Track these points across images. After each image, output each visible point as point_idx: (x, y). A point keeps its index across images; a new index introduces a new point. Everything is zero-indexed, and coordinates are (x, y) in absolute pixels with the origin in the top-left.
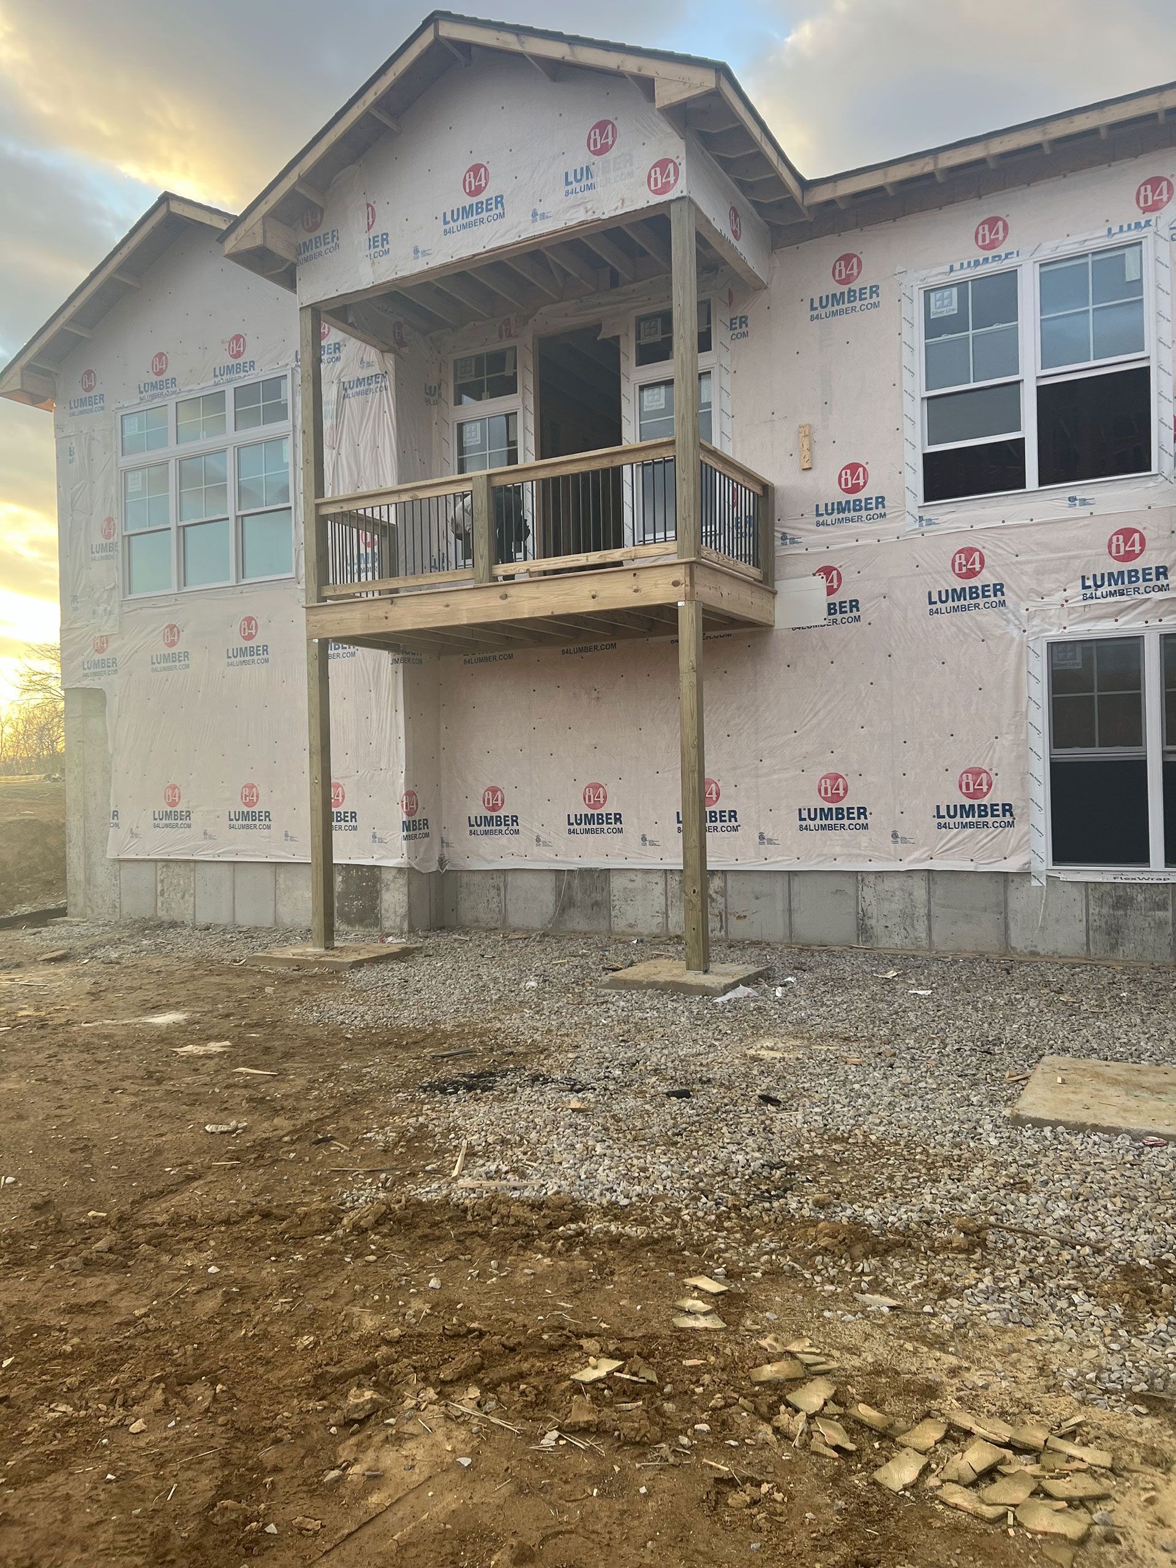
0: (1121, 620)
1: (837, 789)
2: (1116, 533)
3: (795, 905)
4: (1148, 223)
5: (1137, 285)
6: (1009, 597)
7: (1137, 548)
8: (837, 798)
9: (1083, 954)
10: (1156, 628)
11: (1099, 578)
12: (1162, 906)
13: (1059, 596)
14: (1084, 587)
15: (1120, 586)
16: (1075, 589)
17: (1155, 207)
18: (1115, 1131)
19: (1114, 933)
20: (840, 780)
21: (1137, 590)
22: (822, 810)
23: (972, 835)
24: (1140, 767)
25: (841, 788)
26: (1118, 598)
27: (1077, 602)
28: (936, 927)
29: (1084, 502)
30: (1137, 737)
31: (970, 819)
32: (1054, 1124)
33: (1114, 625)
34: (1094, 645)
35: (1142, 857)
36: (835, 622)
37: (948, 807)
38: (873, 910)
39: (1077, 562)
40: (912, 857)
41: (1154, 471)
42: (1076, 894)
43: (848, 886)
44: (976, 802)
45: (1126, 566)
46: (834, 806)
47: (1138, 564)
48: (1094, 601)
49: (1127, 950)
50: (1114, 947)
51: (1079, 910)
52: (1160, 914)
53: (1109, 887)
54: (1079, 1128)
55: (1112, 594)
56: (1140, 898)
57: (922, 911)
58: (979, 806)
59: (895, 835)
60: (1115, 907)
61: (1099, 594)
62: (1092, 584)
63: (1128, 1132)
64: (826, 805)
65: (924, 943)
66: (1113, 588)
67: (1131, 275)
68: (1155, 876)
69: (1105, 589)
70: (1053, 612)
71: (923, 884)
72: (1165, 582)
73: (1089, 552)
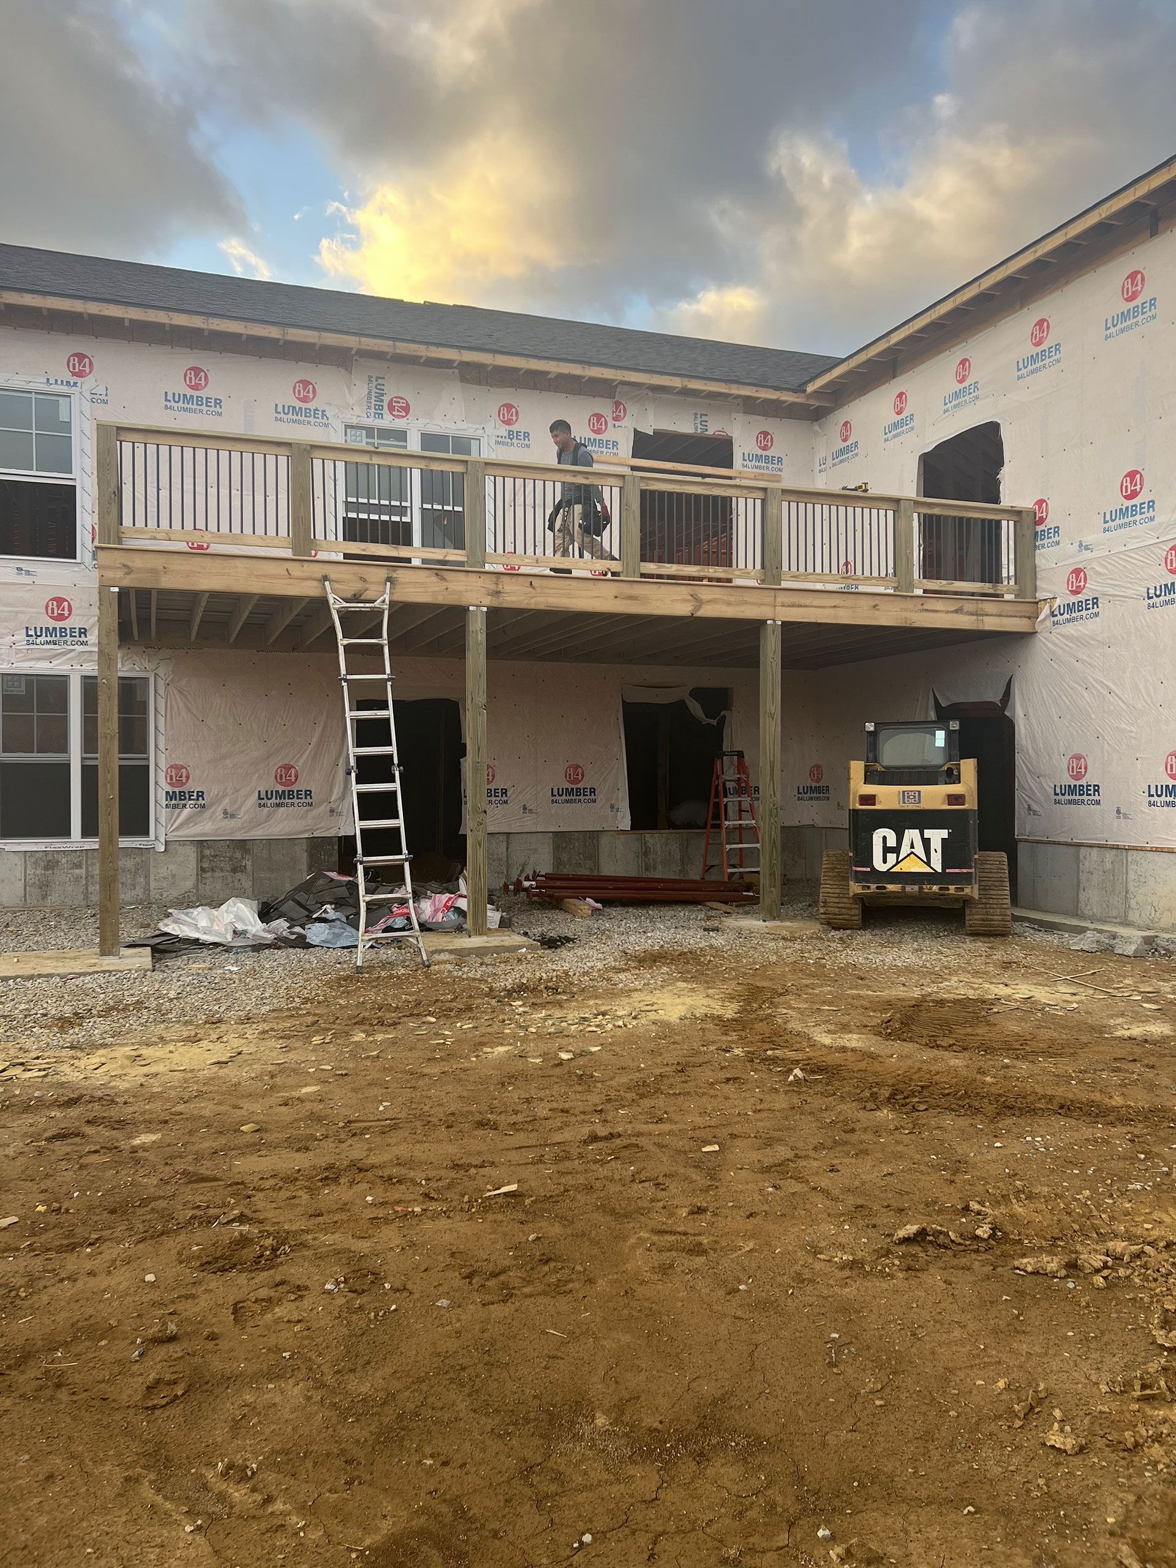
0: (55, 662)
2: (51, 600)
4: (75, 383)
5: (67, 426)
7: (66, 613)
9: (21, 902)
10: (79, 670)
11: (38, 630)
12: (78, 866)
13: (8, 640)
14: (28, 635)
15: (53, 638)
16: (21, 636)
17: (80, 374)
18: (51, 976)
19: (44, 887)
21: (65, 642)
24: (67, 766)
26: (53, 646)
27: (22, 645)
29: (28, 573)
30: (64, 747)
32: (15, 978)
33: (49, 665)
34: (35, 678)
35: (66, 832)
39: (22, 616)
41: (78, 560)
42: (18, 860)
45: (58, 624)
47: (66, 624)
48: (35, 646)
49: (54, 899)
50: (44, 897)
51: (19, 872)
52: (77, 871)
53: (42, 854)
54: (31, 977)
55: (48, 643)
56: (64, 861)
60: (46, 868)
61: (38, 641)
62: (34, 634)
63: (58, 975)
66: (49, 639)
67: (63, 417)
68: (75, 845)
69: (43, 639)
70: (3, 651)
72: (85, 639)
73: (31, 610)
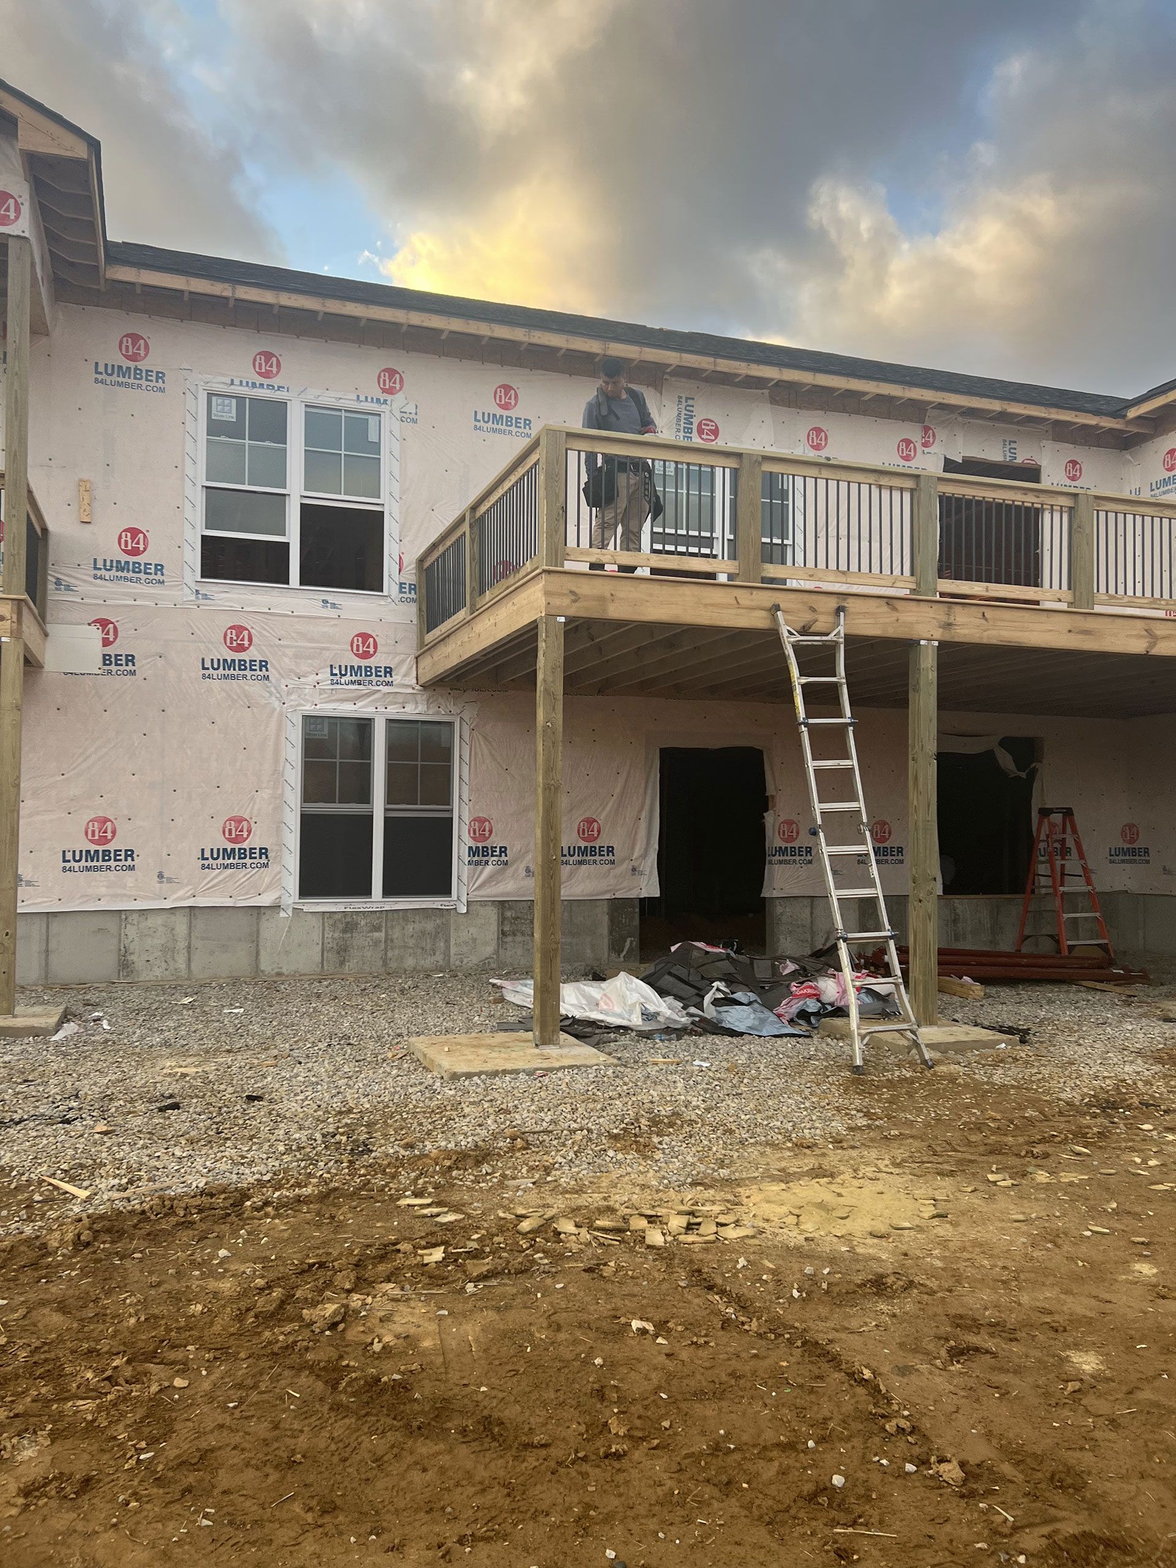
0: (359, 704)
1: (105, 832)
2: (357, 636)
3: (53, 945)
4: (385, 401)
5: (376, 447)
6: (272, 673)
7: (372, 650)
8: (104, 840)
9: (318, 970)
10: (383, 713)
11: (343, 669)
12: (377, 929)
13: (312, 678)
14: (332, 674)
15: (358, 678)
16: (325, 674)
17: (390, 391)
18: (516, 1072)
19: (342, 951)
20: (109, 824)
21: (370, 682)
22: (88, 852)
23: (231, 876)
24: (369, 819)
25: (109, 831)
26: (356, 687)
27: (326, 685)
28: (196, 957)
29: (334, 606)
30: (365, 796)
31: (231, 861)
32: (479, 1074)
33: (354, 708)
34: (338, 721)
35: (367, 892)
36: (110, 672)
37: (212, 850)
38: (134, 947)
39: (327, 654)
40: (175, 896)
41: (385, 593)
42: (315, 922)
43: (111, 924)
44: (237, 846)
45: (364, 663)
46: (101, 848)
47: (372, 662)
48: (339, 687)
49: (351, 965)
50: (342, 963)
51: (316, 936)
52: (376, 934)
53: (340, 915)
54: (495, 1074)
55: (353, 683)
56: (363, 923)
57: (182, 944)
58: (240, 849)
59: (161, 876)
60: (344, 931)
61: (343, 681)
62: (338, 672)
63: (524, 1071)
64: (93, 848)
65: (184, 973)
66: (354, 678)
67: (373, 437)
68: (375, 905)
69: (347, 678)
70: (307, 691)
71: (185, 920)
72: (390, 680)
73: (337, 647)
